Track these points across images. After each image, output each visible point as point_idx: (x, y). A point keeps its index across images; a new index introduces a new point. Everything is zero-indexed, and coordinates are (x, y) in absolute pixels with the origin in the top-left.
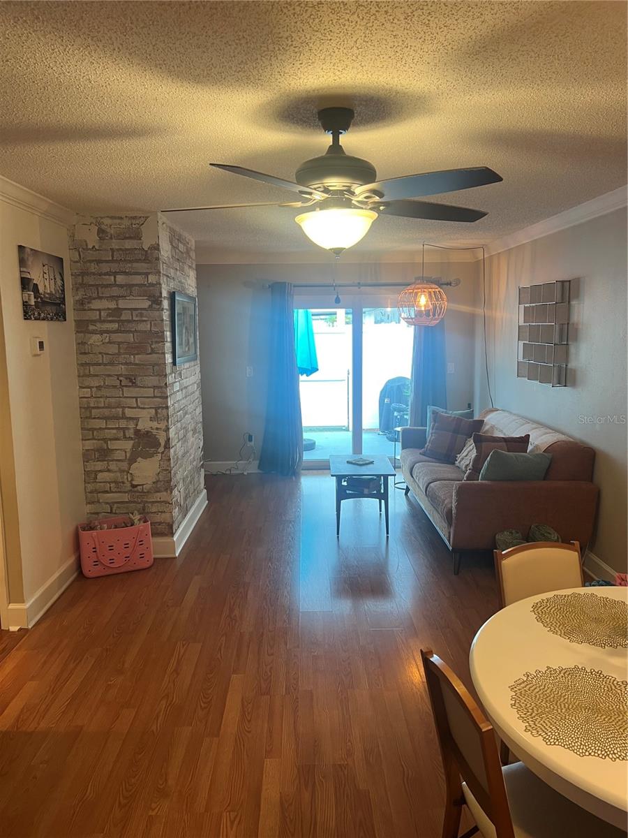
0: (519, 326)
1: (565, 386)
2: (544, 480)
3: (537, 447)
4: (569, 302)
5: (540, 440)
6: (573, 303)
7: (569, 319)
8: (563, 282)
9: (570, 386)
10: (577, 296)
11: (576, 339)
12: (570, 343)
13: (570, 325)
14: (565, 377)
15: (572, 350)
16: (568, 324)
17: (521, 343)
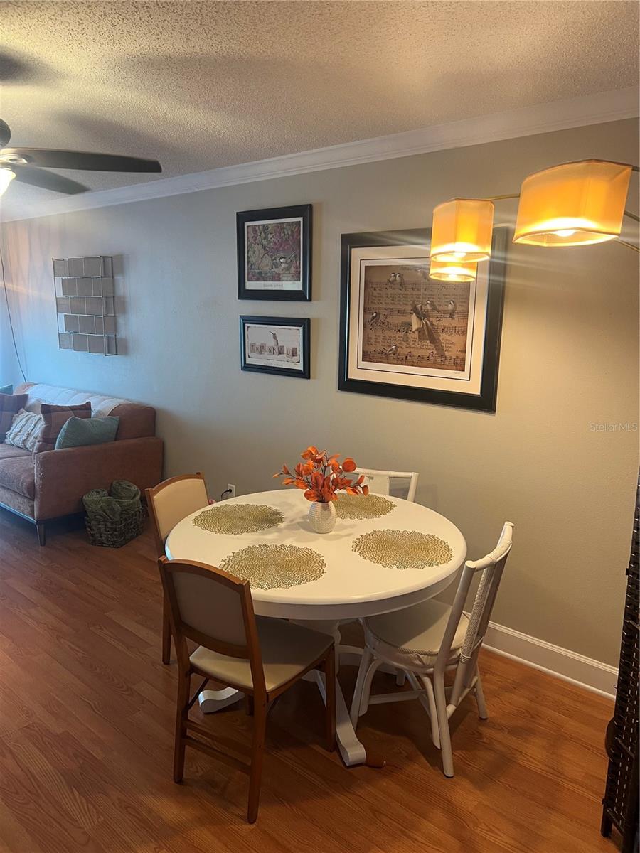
0: (57, 298)
1: (116, 355)
2: (115, 440)
3: (99, 413)
4: (113, 277)
5: (102, 406)
6: (118, 277)
7: (114, 292)
8: (104, 258)
9: (121, 354)
10: (122, 272)
11: (124, 311)
12: (117, 315)
13: (116, 298)
14: (114, 346)
15: (121, 320)
16: (114, 297)
17: (62, 316)
